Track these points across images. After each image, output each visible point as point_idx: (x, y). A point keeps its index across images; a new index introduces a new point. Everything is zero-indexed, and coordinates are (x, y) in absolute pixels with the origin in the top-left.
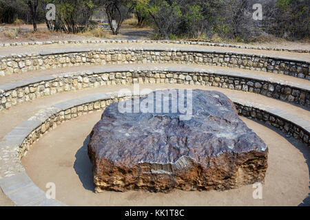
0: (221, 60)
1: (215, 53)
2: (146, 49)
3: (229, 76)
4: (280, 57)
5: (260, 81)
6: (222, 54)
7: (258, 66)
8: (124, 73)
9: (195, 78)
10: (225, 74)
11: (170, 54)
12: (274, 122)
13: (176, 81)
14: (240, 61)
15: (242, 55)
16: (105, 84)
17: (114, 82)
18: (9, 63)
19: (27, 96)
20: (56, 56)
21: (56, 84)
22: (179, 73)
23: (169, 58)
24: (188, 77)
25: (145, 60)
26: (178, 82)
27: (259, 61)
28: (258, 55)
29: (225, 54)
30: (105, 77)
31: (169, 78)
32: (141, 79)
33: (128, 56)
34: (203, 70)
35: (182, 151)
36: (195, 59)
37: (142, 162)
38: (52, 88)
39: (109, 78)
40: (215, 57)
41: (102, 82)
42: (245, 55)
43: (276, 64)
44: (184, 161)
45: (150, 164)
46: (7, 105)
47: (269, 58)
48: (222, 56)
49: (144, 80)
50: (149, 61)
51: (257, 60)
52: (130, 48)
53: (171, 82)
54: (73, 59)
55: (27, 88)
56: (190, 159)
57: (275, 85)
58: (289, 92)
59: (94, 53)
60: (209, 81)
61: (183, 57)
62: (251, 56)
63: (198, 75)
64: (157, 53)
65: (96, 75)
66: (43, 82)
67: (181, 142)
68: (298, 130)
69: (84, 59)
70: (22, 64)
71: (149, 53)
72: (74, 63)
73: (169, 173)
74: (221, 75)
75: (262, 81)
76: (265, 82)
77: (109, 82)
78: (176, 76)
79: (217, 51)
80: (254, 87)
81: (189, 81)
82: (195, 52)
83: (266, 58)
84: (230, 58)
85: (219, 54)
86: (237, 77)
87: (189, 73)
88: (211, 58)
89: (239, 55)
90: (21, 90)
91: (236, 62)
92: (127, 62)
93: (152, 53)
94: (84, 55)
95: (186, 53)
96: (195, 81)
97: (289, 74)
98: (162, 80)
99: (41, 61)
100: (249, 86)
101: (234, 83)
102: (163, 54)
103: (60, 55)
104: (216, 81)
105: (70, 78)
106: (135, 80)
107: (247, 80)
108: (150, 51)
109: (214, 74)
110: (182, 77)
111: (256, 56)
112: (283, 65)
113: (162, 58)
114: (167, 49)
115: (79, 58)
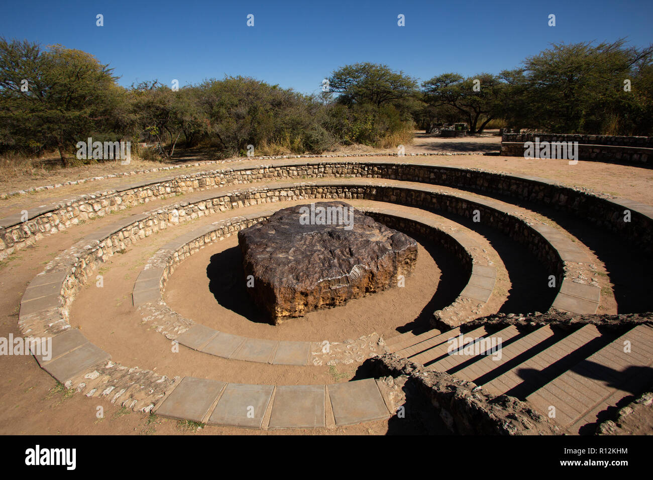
0: (316, 171)
1: (308, 165)
2: (235, 169)
3: (331, 186)
4: (371, 162)
5: (362, 187)
6: (316, 165)
7: (353, 173)
8: (222, 199)
9: (297, 192)
10: (327, 184)
11: (262, 171)
12: (390, 222)
13: (277, 198)
14: (335, 170)
15: (335, 164)
16: (203, 214)
17: (212, 211)
18: (82, 208)
19: (122, 244)
20: (136, 190)
21: (151, 223)
22: (280, 190)
23: (262, 176)
24: (290, 193)
25: (236, 182)
26: (280, 200)
27: (353, 168)
28: (350, 161)
29: (319, 165)
30: (202, 206)
31: (271, 198)
32: (240, 203)
33: (218, 179)
34: (303, 184)
35: (352, 260)
36: (289, 173)
37: (321, 280)
38: (147, 229)
39: (206, 207)
40: (310, 168)
41: (200, 212)
42: (339, 164)
43: (368, 169)
44: (357, 270)
45: (329, 281)
46: (104, 258)
47: (362, 164)
48: (316, 167)
49: (244, 203)
50: (240, 182)
51: (351, 167)
52: (219, 170)
53: (273, 200)
54: (155, 191)
55: (121, 233)
56: (362, 267)
57: (377, 188)
58: (391, 193)
59: (179, 181)
60: (312, 194)
61: (276, 173)
62: (345, 164)
63: (300, 188)
64: (249, 172)
65: (192, 206)
66: (137, 224)
67: (345, 253)
68: (414, 224)
69: (168, 190)
70: (97, 207)
71: (239, 173)
72: (157, 196)
73: (347, 285)
74: (323, 186)
75: (364, 186)
76: (367, 187)
77: (207, 212)
78: (277, 193)
79: (310, 163)
80: (357, 193)
81: (292, 196)
82: (288, 166)
83: (360, 164)
84: (325, 167)
85: (313, 165)
86: (339, 186)
87: (290, 188)
88: (306, 170)
89: (332, 164)
90: (114, 237)
91: (330, 171)
92: (217, 186)
93: (243, 172)
94: (167, 185)
95: (279, 169)
96: (297, 196)
97: (382, 178)
98: (264, 200)
99: (118, 200)
100: (352, 193)
101: (337, 192)
102: (255, 172)
103: (141, 189)
104: (319, 193)
105: (165, 213)
106: (234, 204)
107: (349, 187)
108: (240, 170)
109: (316, 186)
110: (283, 193)
111: (349, 164)
112: (376, 169)
113: (254, 177)
114: (257, 166)
115: (162, 190)
